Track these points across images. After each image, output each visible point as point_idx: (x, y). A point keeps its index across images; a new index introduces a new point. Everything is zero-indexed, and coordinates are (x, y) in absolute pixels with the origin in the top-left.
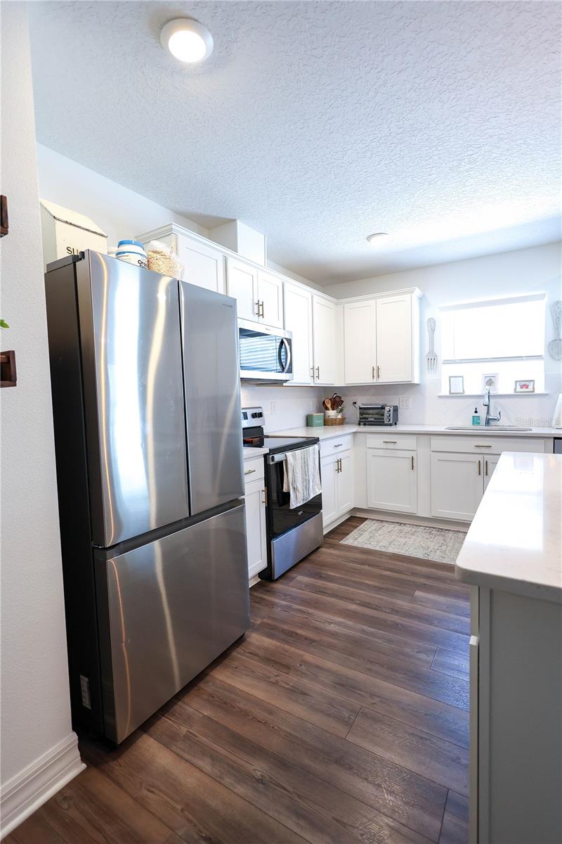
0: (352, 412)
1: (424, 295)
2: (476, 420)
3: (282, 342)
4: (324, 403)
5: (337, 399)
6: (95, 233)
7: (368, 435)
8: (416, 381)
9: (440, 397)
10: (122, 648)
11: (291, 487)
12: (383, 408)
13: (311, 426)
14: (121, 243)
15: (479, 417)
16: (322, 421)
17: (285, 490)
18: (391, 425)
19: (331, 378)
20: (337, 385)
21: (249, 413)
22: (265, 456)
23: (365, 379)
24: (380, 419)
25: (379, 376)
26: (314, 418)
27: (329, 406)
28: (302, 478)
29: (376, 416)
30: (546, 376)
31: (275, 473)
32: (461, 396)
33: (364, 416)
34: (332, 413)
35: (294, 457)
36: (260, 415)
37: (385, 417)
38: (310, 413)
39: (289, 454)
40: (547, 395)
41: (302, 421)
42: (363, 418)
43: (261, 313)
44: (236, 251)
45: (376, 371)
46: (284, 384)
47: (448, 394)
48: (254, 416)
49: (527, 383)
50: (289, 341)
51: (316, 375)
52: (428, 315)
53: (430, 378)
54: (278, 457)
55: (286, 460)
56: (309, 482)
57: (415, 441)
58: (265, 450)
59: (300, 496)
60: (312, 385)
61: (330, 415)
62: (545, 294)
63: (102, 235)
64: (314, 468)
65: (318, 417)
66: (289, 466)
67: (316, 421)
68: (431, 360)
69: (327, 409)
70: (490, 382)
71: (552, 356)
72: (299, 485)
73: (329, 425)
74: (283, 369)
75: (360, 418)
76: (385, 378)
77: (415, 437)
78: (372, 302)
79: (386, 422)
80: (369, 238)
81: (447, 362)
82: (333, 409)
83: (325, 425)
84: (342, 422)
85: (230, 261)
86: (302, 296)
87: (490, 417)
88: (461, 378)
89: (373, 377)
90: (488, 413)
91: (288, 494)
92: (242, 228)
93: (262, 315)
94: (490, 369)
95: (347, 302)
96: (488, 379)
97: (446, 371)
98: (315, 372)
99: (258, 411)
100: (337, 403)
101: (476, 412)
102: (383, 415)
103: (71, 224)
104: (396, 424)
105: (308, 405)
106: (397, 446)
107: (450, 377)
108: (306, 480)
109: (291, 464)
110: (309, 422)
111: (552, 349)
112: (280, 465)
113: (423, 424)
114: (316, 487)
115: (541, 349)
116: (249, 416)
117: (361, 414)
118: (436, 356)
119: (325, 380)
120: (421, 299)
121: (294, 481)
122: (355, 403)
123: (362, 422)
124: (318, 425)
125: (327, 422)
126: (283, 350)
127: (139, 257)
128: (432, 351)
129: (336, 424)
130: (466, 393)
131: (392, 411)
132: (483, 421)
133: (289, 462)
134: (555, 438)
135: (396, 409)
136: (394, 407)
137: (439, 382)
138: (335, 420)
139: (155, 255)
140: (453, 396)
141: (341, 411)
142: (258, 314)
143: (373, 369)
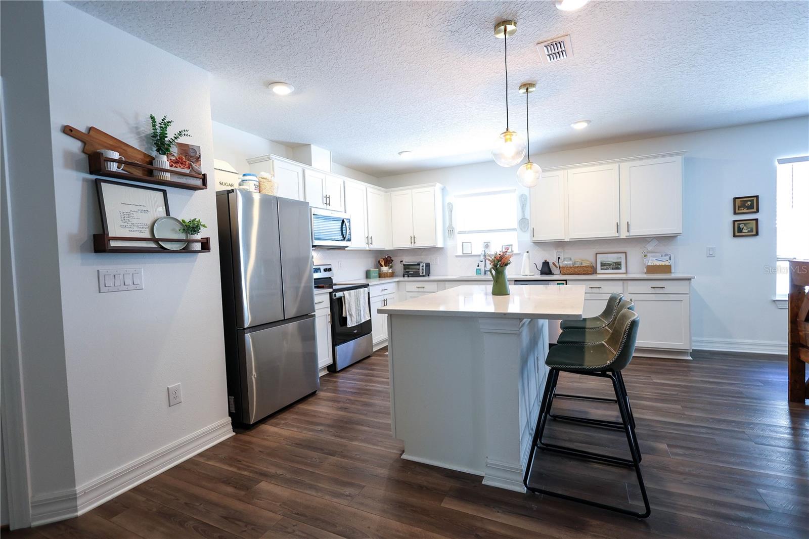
0: (399, 268)
1: (445, 187)
2: (478, 272)
3: (343, 221)
4: (379, 262)
5: (389, 259)
6: (232, 172)
7: (407, 283)
8: (440, 245)
9: (456, 256)
10: (252, 378)
11: (348, 314)
12: (419, 264)
13: (370, 278)
14: (244, 175)
15: (480, 269)
16: (377, 275)
17: (344, 315)
18: (424, 276)
19: (382, 243)
20: (387, 249)
21: (322, 268)
22: (331, 293)
23: (405, 244)
24: (417, 272)
25: (415, 242)
26: (371, 272)
27: (383, 264)
28: (356, 308)
29: (414, 270)
30: (519, 242)
31: (337, 305)
32: (470, 255)
33: (407, 270)
34: (385, 269)
35: (350, 295)
36: (330, 270)
37: (421, 271)
38: (369, 269)
39: (346, 293)
40: (519, 254)
41: (363, 275)
42: (406, 272)
43: (328, 203)
44: (311, 166)
45: (413, 239)
46: (346, 249)
47: (461, 254)
48: (325, 270)
49: (508, 246)
50: (349, 220)
51: (370, 241)
52: (448, 200)
53: (450, 243)
54: (339, 294)
55: (344, 297)
56: (360, 311)
57: (436, 286)
58: (331, 290)
59: (354, 320)
60: (368, 249)
61: (383, 270)
62: (516, 189)
63: (236, 173)
64: (364, 303)
65: (375, 272)
66: (346, 300)
67: (373, 274)
68: (451, 231)
69: (382, 266)
70: (487, 246)
71: (521, 229)
72: (354, 312)
73: (382, 277)
74: (344, 238)
75: (404, 272)
76: (419, 244)
77: (436, 283)
78: (409, 191)
79: (421, 274)
80: (400, 153)
81: (460, 233)
82: (386, 266)
83: (379, 277)
84: (392, 275)
85: (307, 172)
86: (359, 189)
87: (486, 269)
88: (470, 244)
89: (411, 243)
90: (485, 266)
91: (346, 318)
92: (315, 149)
93: (329, 204)
94: (487, 237)
95: (393, 191)
96: (486, 244)
97: (460, 238)
98: (369, 240)
99: (328, 267)
100: (388, 261)
101: (478, 266)
102: (419, 269)
103: (221, 170)
104: (429, 275)
105: (368, 263)
106: (425, 290)
107: (463, 243)
108: (358, 310)
109: (347, 299)
110: (368, 275)
111: (521, 224)
112: (340, 300)
113: (447, 276)
114: (366, 316)
115: (515, 225)
116: (322, 270)
117: (405, 269)
118: (453, 228)
119: (378, 245)
120: (443, 189)
121: (350, 310)
122: (402, 261)
123: (406, 274)
124: (375, 277)
125: (381, 276)
126: (344, 226)
127: (255, 182)
128: (451, 225)
129: (387, 277)
130: (473, 254)
131: (424, 266)
132: (483, 272)
133: (346, 298)
134: (515, 281)
135: (428, 265)
136: (426, 264)
137: (455, 246)
138: (387, 273)
139: (263, 180)
140: (465, 255)
141: (391, 267)
142: (326, 203)
143: (411, 238)
